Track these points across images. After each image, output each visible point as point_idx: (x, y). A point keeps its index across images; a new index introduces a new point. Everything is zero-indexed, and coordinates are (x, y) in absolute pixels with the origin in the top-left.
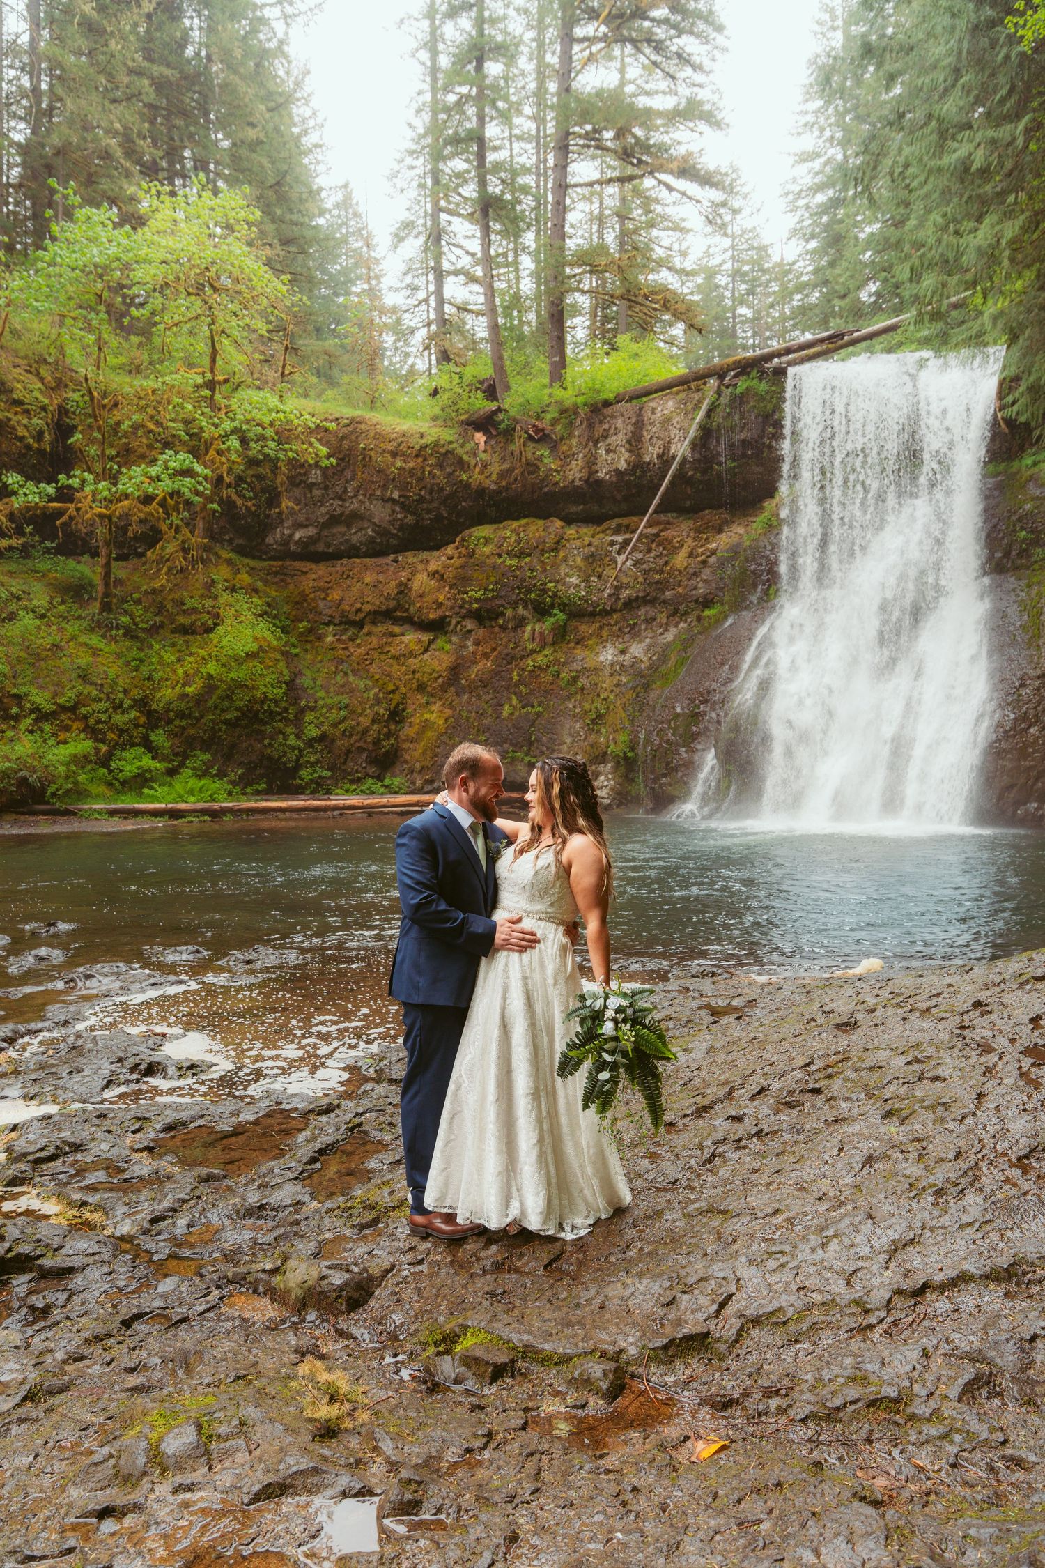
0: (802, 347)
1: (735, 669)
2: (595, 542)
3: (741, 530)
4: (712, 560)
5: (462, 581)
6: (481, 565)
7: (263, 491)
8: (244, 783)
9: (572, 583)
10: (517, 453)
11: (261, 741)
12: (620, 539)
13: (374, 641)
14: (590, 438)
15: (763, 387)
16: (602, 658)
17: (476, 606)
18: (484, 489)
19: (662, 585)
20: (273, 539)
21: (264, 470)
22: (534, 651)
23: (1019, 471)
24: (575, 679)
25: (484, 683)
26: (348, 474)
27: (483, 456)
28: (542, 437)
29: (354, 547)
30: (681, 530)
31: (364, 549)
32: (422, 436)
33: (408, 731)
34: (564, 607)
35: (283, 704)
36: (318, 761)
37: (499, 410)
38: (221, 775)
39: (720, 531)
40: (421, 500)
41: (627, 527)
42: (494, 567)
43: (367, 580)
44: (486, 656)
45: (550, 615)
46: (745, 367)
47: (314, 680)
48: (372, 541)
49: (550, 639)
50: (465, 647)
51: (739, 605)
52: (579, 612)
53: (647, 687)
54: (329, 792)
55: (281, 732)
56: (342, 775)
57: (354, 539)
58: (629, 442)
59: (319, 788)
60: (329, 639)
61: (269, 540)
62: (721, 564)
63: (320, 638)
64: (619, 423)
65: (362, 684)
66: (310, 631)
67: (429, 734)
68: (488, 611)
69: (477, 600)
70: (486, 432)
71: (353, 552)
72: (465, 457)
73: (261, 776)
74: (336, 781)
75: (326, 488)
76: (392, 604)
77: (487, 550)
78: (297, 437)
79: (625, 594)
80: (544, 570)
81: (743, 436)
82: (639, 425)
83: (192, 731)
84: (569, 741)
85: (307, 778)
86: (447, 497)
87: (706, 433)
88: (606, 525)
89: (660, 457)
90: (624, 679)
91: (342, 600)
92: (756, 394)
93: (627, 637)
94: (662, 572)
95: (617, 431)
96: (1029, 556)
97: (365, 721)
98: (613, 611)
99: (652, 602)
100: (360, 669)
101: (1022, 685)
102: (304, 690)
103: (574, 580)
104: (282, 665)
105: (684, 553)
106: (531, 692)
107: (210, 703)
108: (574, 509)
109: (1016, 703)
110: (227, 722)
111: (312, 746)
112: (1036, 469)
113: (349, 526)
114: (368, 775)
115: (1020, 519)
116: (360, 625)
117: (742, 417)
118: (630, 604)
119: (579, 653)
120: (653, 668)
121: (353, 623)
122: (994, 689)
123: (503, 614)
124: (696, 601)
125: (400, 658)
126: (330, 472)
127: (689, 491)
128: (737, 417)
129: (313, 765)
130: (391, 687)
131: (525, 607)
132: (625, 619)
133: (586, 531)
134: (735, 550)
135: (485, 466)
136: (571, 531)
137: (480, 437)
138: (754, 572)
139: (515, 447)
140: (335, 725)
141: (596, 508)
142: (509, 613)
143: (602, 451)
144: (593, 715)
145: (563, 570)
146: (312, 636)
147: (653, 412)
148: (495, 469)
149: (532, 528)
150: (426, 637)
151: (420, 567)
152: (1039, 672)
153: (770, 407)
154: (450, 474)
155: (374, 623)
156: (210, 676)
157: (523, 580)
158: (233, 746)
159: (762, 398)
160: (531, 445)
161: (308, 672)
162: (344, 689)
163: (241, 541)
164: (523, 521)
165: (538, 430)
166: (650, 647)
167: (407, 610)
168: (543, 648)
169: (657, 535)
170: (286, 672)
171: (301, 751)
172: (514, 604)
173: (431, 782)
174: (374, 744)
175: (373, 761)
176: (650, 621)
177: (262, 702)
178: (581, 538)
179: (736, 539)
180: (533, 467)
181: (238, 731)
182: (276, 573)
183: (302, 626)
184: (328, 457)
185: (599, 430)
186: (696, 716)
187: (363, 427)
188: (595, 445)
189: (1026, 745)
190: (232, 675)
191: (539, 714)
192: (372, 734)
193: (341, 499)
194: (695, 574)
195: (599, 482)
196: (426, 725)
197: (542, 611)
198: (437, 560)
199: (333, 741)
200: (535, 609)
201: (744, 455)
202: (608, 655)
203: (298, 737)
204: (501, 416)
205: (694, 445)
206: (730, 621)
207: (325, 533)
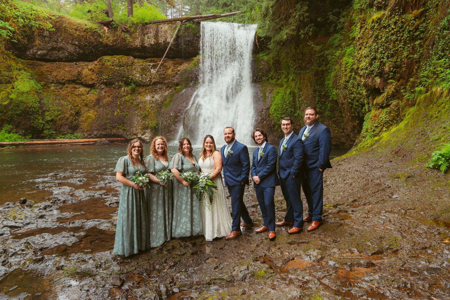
0: (205, 17)
1: (187, 104)
2: (144, 64)
3: (187, 65)
4: (179, 73)
5: (100, 73)
6: (107, 68)
7: (26, 36)
8: (25, 135)
9: (137, 76)
10: (119, 35)
11: (29, 121)
12: (152, 64)
13: (69, 90)
14: (142, 33)
15: (194, 26)
16: (146, 99)
17: (105, 81)
18: (108, 45)
19: (164, 79)
20: (30, 52)
21: (27, 29)
22: (124, 96)
23: (258, 58)
24: (138, 105)
25: (108, 104)
26: (59, 34)
27: (107, 34)
28: (127, 31)
29: (60, 58)
30: (170, 63)
31: (64, 59)
32: (86, 25)
33: (82, 119)
34: (134, 83)
35: (38, 109)
36: (50, 128)
37: (113, 21)
38: (16, 133)
39: (181, 65)
40: (86, 45)
41: (154, 61)
42: (111, 69)
43: (66, 69)
44: (109, 96)
45: (130, 85)
46: (188, 20)
47: (48, 101)
48: (67, 57)
49: (130, 92)
50: (101, 93)
51: (187, 86)
52: (139, 85)
53: (161, 108)
54: (54, 138)
55: (37, 118)
56: (59, 132)
57: (61, 56)
58: (154, 36)
59: (51, 137)
60: (52, 88)
61: (28, 53)
62: (182, 74)
63: (49, 87)
64: (151, 30)
65: (66, 103)
66: (45, 85)
67: (89, 120)
68: (109, 83)
69: (106, 79)
70: (108, 27)
71: (60, 60)
72: (101, 34)
73: (30, 133)
74: (57, 135)
75: (50, 38)
76: (75, 78)
77: (109, 63)
78: (42, 20)
79: (153, 81)
80: (128, 72)
81: (188, 39)
82: (157, 32)
83: (3, 117)
84: (136, 123)
85: (47, 134)
86: (95, 46)
87: (178, 37)
88: (147, 59)
89: (163, 41)
90: (153, 105)
91: (57, 75)
92: (192, 28)
93: (154, 93)
94: (164, 75)
95: (151, 33)
96: (262, 79)
97: (68, 115)
98: (149, 85)
99: (161, 83)
100: (64, 98)
101: (262, 111)
102: (45, 104)
103: (138, 75)
104: (36, 96)
105: (170, 70)
106: (124, 108)
107: (10, 108)
108: (137, 54)
109: (261, 116)
110: (17, 114)
111: (48, 123)
112: (263, 57)
113: (59, 51)
114: (68, 133)
115: (260, 70)
116: (64, 84)
117: (188, 34)
118: (155, 84)
119: (139, 97)
120: (162, 102)
121: (61, 83)
122: (256, 112)
123: (114, 84)
124: (174, 84)
125: (79, 95)
126: (52, 33)
127: (172, 52)
128: (186, 34)
129: (48, 129)
130: (76, 105)
131: (122, 82)
132: (153, 88)
133: (141, 61)
134: (186, 71)
135: (108, 38)
136: (136, 60)
137: (106, 28)
138: (191, 77)
139: (118, 33)
140: (57, 116)
141: (144, 54)
142: (117, 84)
143: (146, 38)
144: (144, 115)
145: (134, 72)
146: (46, 86)
147: (161, 28)
148: (111, 39)
149: (124, 58)
150: (88, 89)
151: (85, 67)
152: (266, 108)
153: (196, 32)
154: (96, 39)
155: (68, 84)
156: (11, 99)
157: (121, 74)
158: (19, 123)
159: (193, 29)
160: (123, 33)
161: (45, 99)
162: (59, 105)
163: (17, 53)
164: (121, 56)
165: (125, 29)
166: (161, 96)
167: (81, 80)
168: (127, 95)
169: (163, 64)
170: (38, 98)
171: (44, 125)
172: (118, 81)
173: (90, 135)
174: (71, 123)
175: (70, 128)
176: (161, 89)
177: (30, 108)
178: (139, 63)
179: (185, 68)
180: (124, 40)
181: (21, 117)
182: (31, 65)
183: (42, 83)
184: (52, 28)
185: (145, 32)
186: (176, 117)
187: (64, 19)
188: (144, 35)
189: (263, 126)
190: (20, 99)
191: (126, 115)
192: (70, 119)
193: (56, 42)
194: (174, 76)
195: (145, 47)
196: (88, 117)
197: (127, 84)
198: (91, 65)
199: (56, 121)
200: (125, 83)
201: (188, 44)
202: (148, 98)
203: (43, 120)
204: (113, 23)
205: (174, 40)
206: (184, 91)
207: (50, 53)
